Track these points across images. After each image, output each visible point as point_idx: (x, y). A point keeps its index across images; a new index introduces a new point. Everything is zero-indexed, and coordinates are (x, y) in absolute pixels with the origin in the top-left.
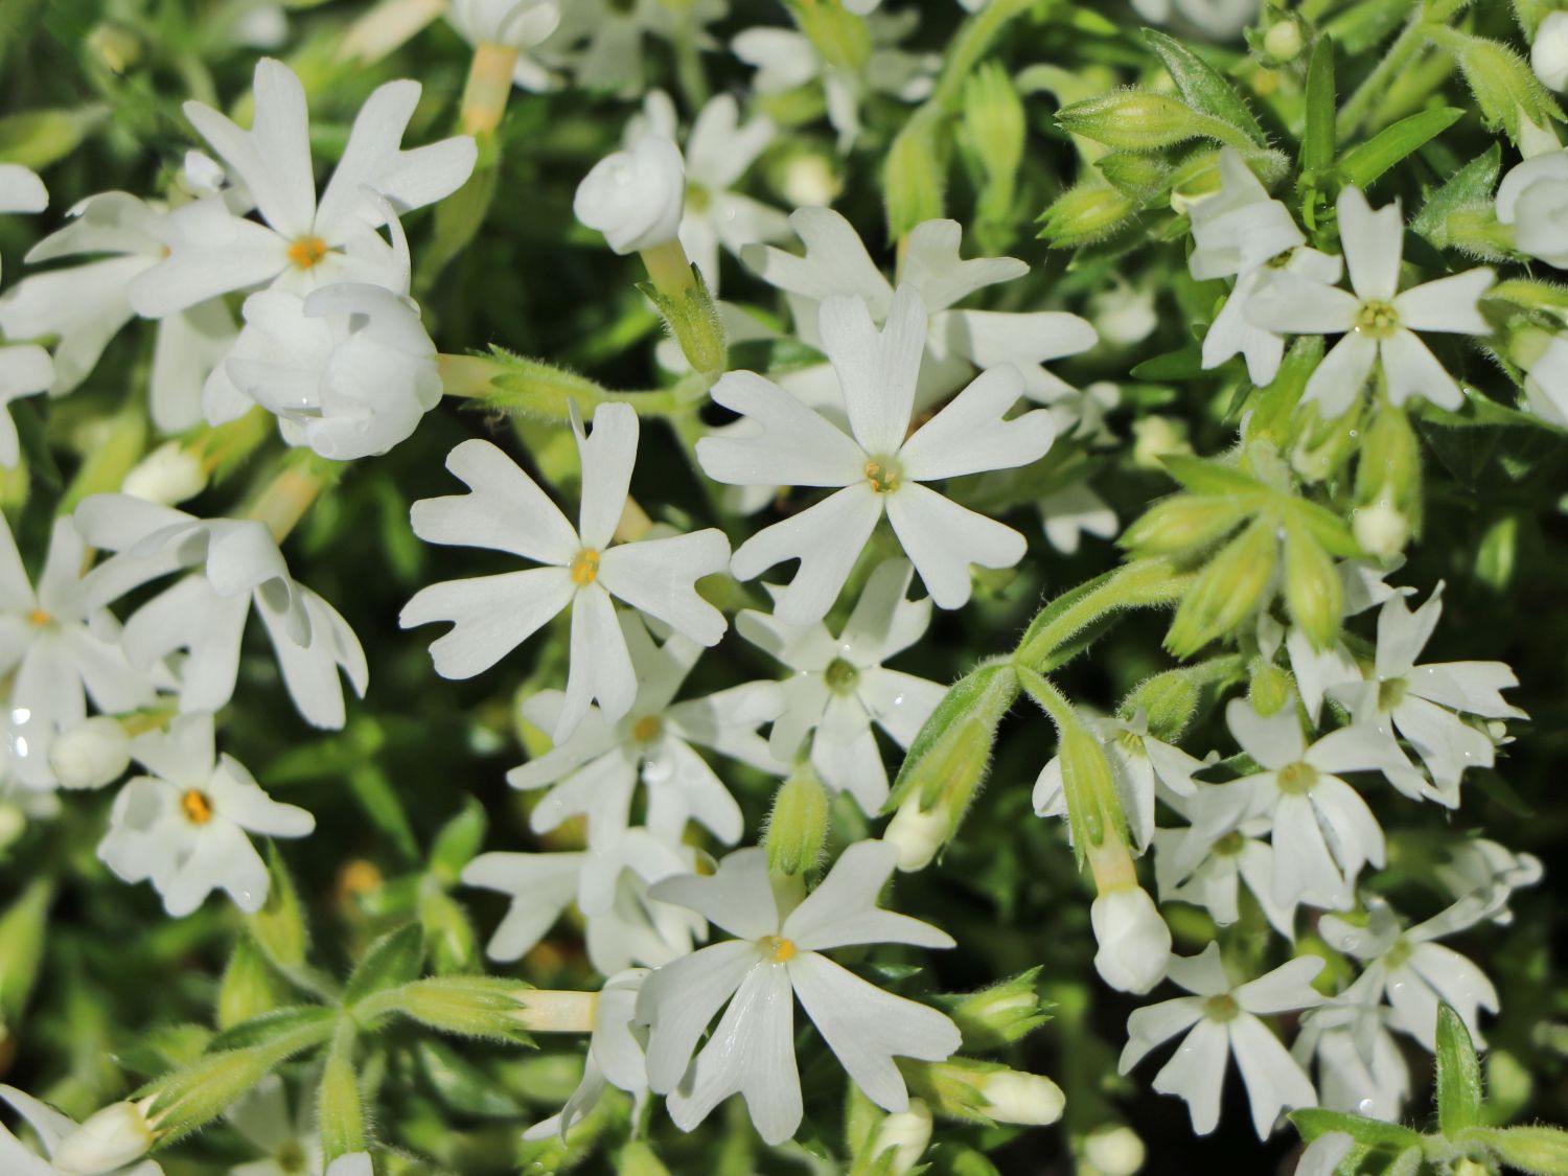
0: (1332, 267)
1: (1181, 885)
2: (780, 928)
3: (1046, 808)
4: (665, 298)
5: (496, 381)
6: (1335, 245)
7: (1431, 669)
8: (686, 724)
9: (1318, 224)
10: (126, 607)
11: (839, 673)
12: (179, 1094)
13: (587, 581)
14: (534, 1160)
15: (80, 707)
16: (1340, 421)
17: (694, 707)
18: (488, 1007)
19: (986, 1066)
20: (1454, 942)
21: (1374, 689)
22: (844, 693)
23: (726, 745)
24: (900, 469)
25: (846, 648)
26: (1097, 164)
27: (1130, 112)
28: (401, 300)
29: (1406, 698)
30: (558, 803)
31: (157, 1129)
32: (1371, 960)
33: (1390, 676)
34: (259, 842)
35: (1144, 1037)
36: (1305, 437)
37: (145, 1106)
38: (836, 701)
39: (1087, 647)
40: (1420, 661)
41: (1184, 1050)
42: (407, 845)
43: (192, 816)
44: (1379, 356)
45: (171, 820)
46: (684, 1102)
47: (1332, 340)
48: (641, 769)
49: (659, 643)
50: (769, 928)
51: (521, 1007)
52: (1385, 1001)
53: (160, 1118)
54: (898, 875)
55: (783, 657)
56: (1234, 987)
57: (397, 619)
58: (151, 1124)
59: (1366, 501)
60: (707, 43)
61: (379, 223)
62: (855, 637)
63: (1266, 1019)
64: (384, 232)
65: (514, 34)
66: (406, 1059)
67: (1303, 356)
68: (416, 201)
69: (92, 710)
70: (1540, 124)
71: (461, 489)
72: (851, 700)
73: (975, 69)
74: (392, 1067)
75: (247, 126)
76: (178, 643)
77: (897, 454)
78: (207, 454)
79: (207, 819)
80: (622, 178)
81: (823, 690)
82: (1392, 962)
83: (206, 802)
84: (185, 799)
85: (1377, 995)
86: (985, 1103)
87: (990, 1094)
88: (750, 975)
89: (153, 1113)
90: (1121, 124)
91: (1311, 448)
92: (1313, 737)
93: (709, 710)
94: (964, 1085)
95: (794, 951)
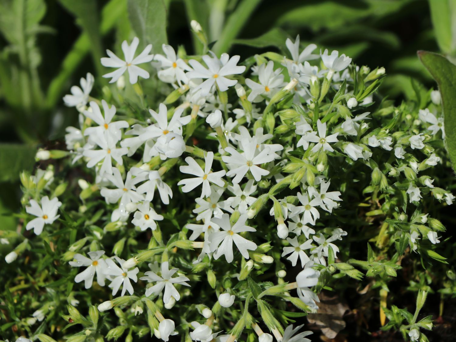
0: (316, 133)
1: (293, 231)
2: (231, 229)
3: (272, 214)
4: (219, 137)
5: (194, 150)
6: (317, 130)
7: (329, 193)
8: (220, 205)
9: (315, 128)
10: (137, 185)
11: (243, 197)
12: (141, 256)
13: (205, 179)
14: (194, 270)
15: (130, 201)
16: (316, 153)
17: (222, 202)
18: (187, 244)
19: (262, 254)
20: (333, 242)
21: (320, 195)
22: (244, 200)
23: (225, 209)
24: (252, 163)
25: (244, 193)
26: (284, 121)
27: (288, 112)
28: (180, 136)
29: (325, 197)
30: (200, 216)
31: (137, 261)
32: (321, 244)
33: (323, 194)
34: (156, 221)
35: (286, 252)
36: (310, 155)
37: (136, 258)
38: (242, 201)
39: (279, 192)
40: (327, 192)
41: (292, 255)
42: (179, 228)
43: (146, 218)
44: (323, 146)
45: (143, 218)
46: (216, 255)
47: (316, 143)
48: (213, 212)
49: (216, 192)
50: (229, 229)
51: (192, 244)
52: (323, 251)
53: (138, 259)
54: (248, 219)
55: (234, 193)
56: (299, 246)
57: (177, 184)
58: (136, 260)
59: (319, 163)
60: (229, 111)
61: (179, 127)
62: (245, 191)
63: (304, 251)
64: (180, 128)
65: (199, 103)
66: (176, 259)
67: (311, 146)
68: (185, 124)
69: (131, 201)
70: (349, 116)
71: (188, 165)
72: (245, 201)
73: (268, 114)
74: (174, 260)
75: (158, 113)
76: (145, 192)
77: (252, 160)
78: (151, 165)
79: (148, 219)
80: (213, 116)
81: (240, 199)
82: (324, 245)
83: (148, 217)
84: (145, 216)
85: (322, 250)
86: (262, 259)
87: (262, 258)
88: (227, 237)
89: (136, 259)
90: (287, 114)
91: (311, 157)
92: (310, 201)
93: (224, 203)
94: (259, 257)
95: (233, 233)
